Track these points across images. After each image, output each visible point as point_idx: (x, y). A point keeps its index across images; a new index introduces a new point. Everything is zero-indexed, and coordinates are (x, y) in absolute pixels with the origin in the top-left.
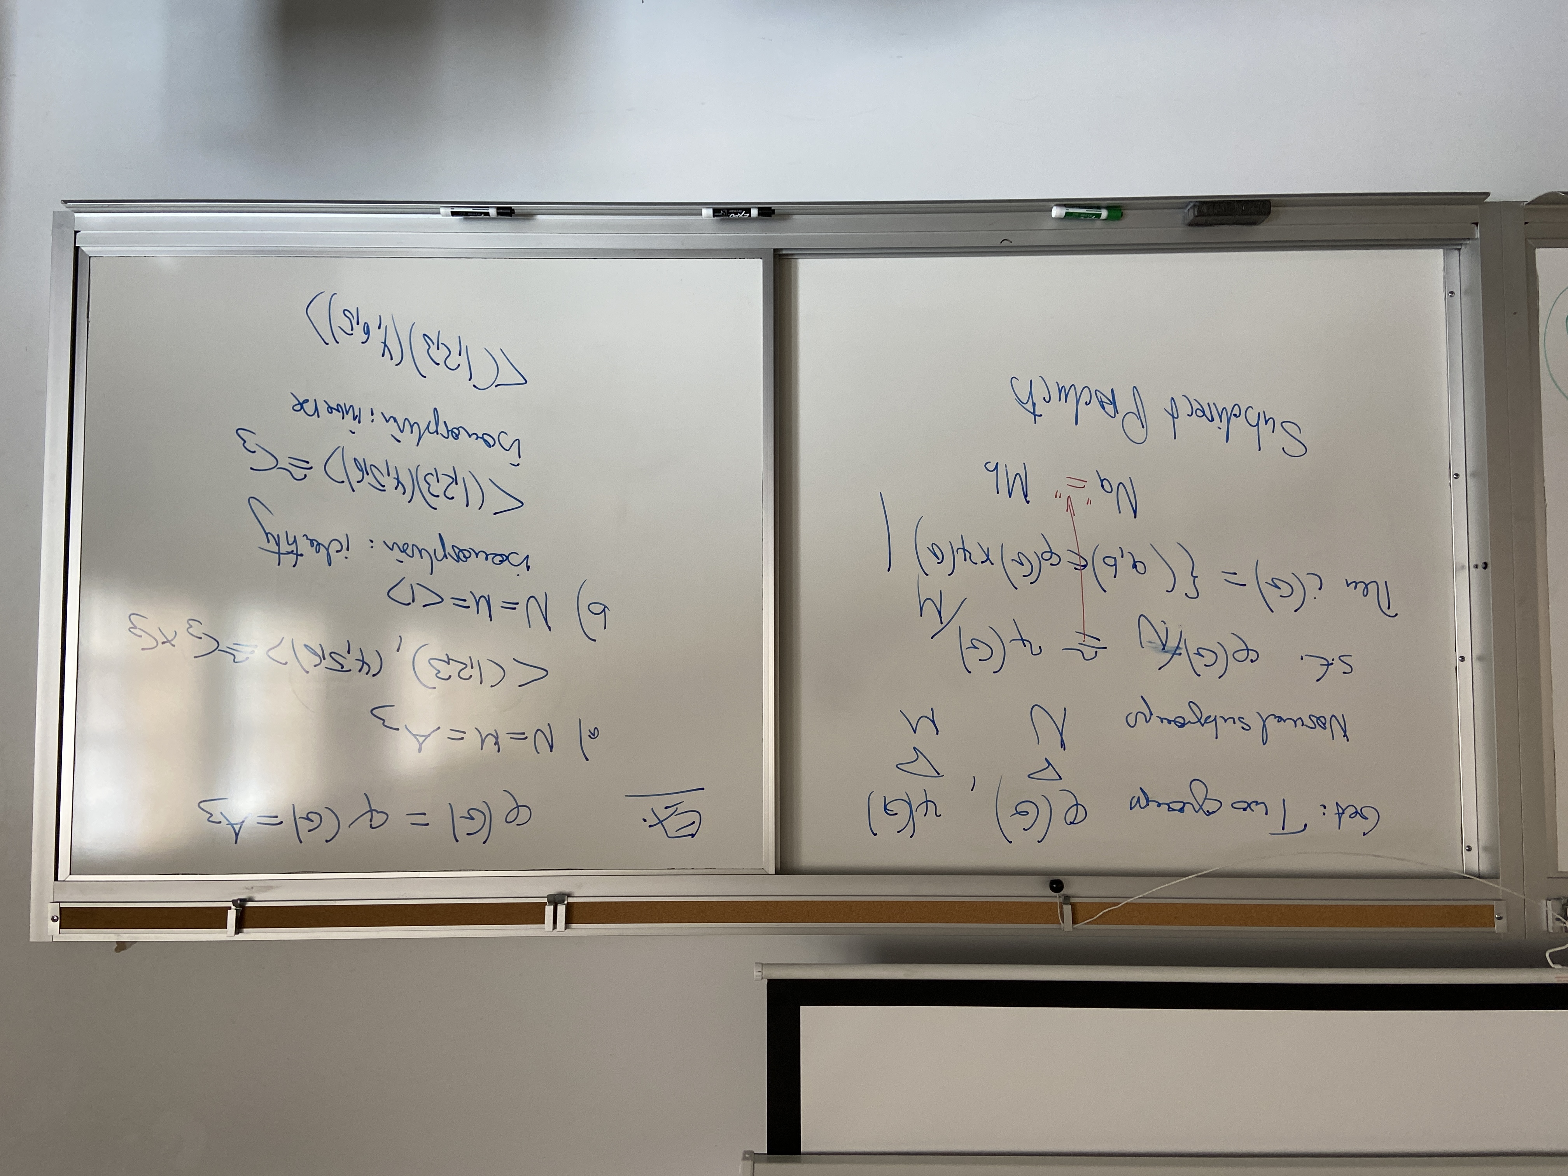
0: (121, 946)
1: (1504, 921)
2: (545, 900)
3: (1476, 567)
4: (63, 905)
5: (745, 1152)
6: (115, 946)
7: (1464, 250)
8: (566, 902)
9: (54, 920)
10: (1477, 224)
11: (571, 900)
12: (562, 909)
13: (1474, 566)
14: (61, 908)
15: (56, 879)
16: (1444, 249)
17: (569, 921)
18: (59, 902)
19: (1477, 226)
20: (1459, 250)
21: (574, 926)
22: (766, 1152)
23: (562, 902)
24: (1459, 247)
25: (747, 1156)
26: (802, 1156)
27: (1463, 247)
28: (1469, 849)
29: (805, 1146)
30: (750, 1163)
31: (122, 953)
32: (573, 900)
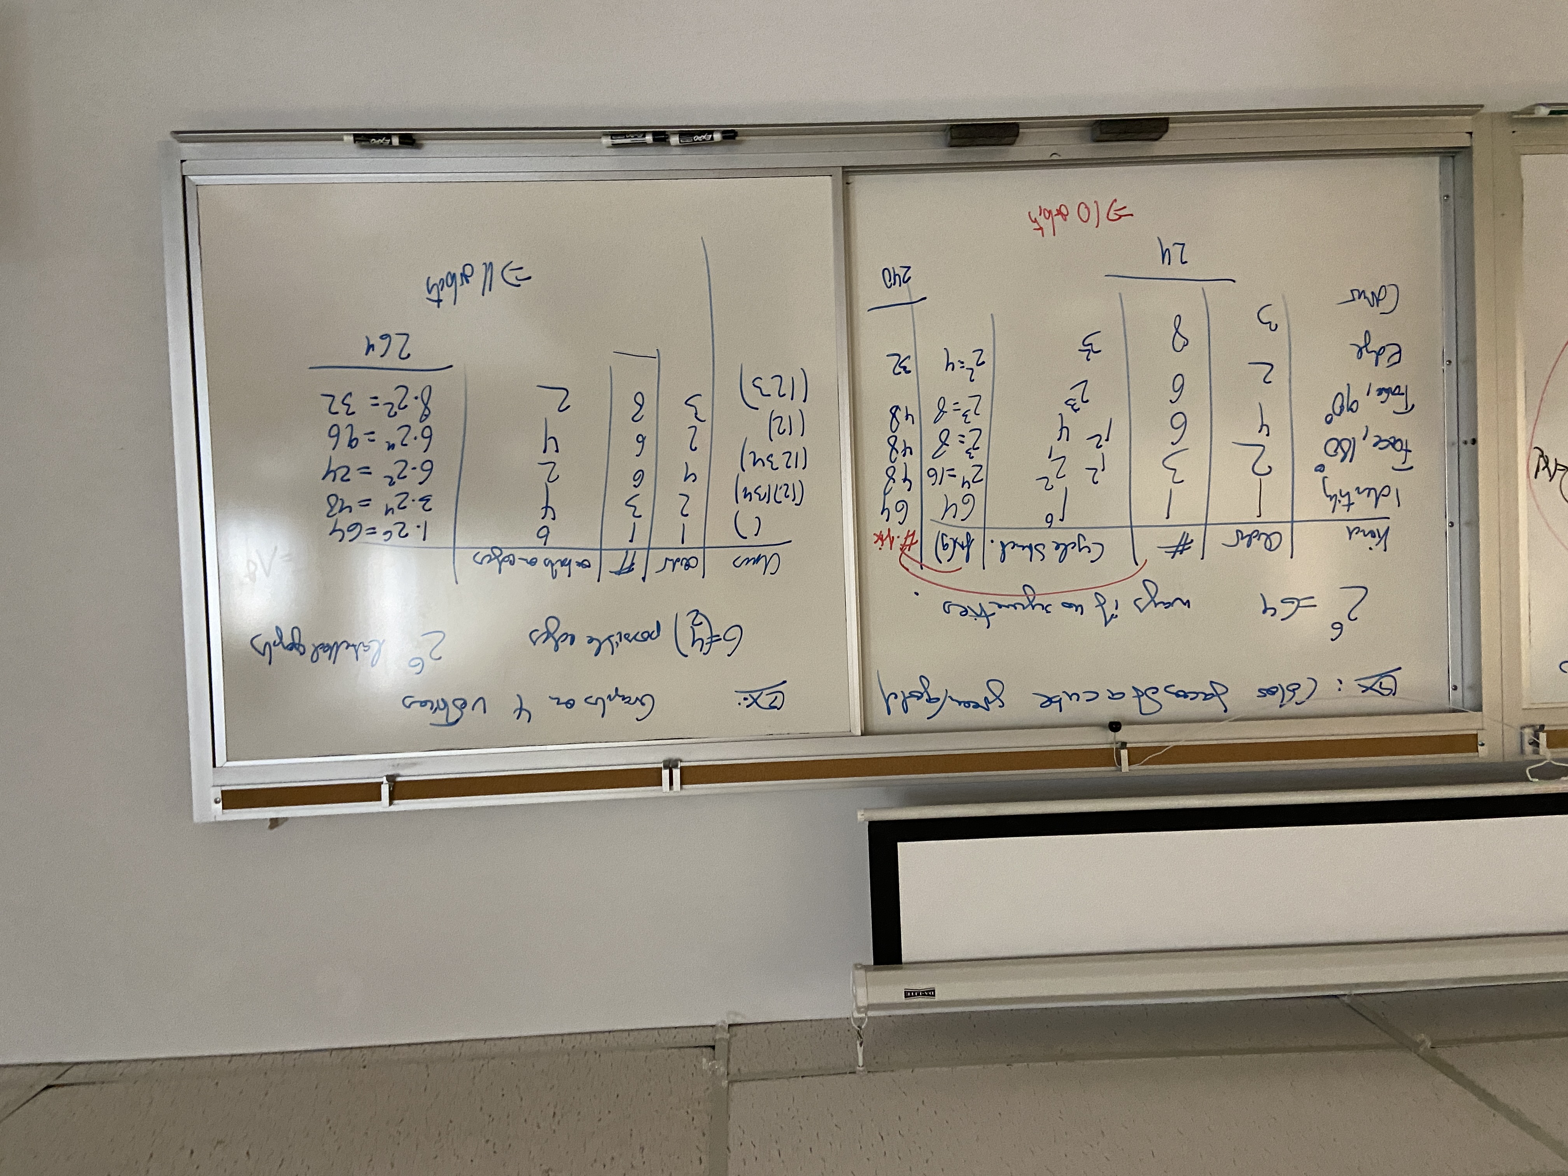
0: (275, 823)
1: (1486, 747)
2: (662, 765)
3: (1466, 443)
4: (224, 788)
5: (856, 965)
6: (269, 824)
7: (1456, 156)
8: (679, 766)
9: (216, 802)
11: (683, 764)
12: (677, 773)
13: (1461, 443)
14: (222, 792)
15: (214, 766)
16: (1439, 156)
17: (682, 783)
18: (221, 786)
20: (1452, 156)
21: (688, 786)
22: (874, 964)
23: (676, 767)
25: (858, 967)
26: (904, 965)
27: (1458, 154)
28: (1453, 688)
29: (905, 957)
30: (862, 972)
31: (275, 829)
32: (685, 764)
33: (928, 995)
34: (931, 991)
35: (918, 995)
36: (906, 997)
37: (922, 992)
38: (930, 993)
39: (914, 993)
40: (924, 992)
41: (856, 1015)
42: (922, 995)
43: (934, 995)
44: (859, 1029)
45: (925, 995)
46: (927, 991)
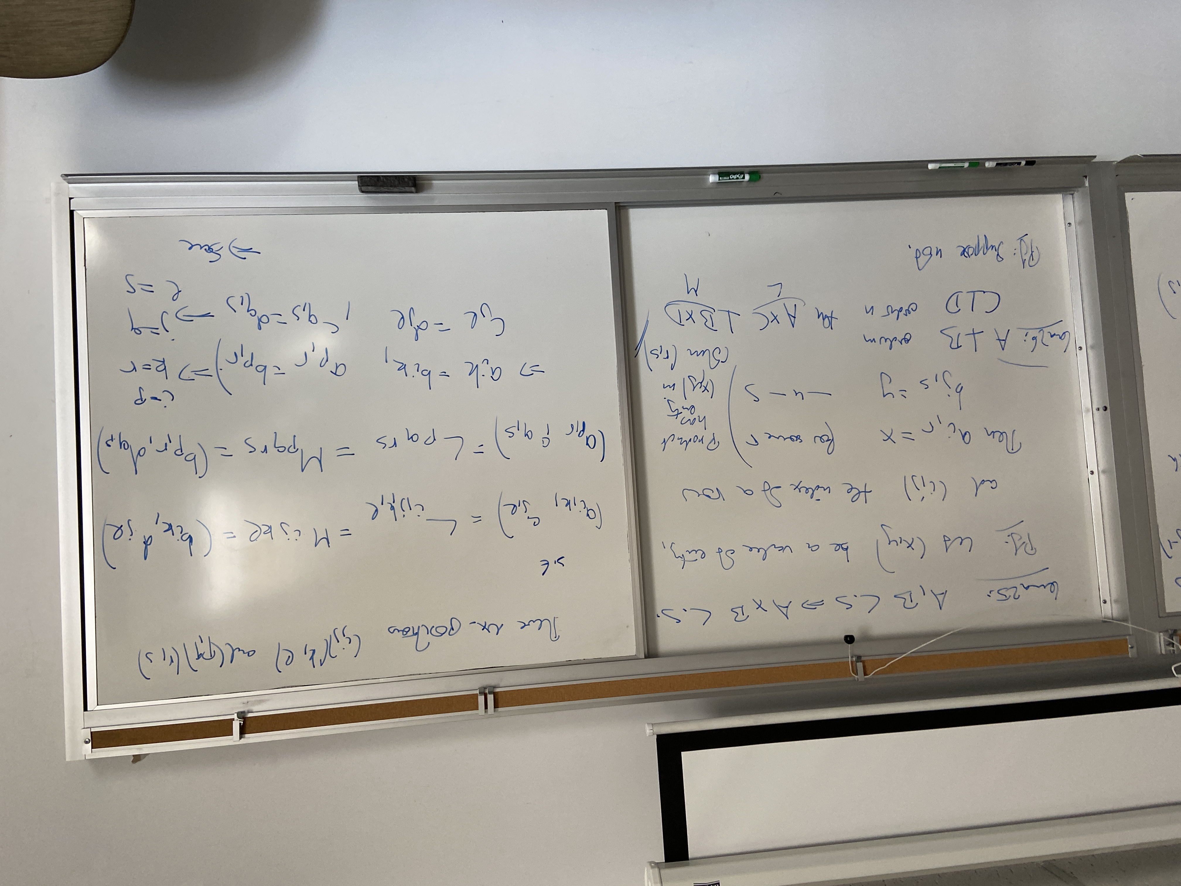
0: (137, 758)
1: (1135, 650)
2: (478, 692)
3: (1098, 409)
4: (93, 730)
6: (132, 758)
7: (1076, 194)
9: (86, 742)
10: (1086, 177)
11: (496, 690)
12: (490, 698)
13: (1096, 410)
14: (91, 733)
15: (85, 709)
16: (1063, 194)
17: (496, 706)
18: (91, 728)
19: (1086, 178)
20: (1072, 194)
21: (500, 709)
22: (664, 861)
24: (1073, 192)
25: (653, 865)
26: (691, 861)
27: (1076, 193)
28: (1105, 602)
29: (692, 853)
30: (657, 870)
31: (138, 763)
32: (498, 690)
34: (716, 884)
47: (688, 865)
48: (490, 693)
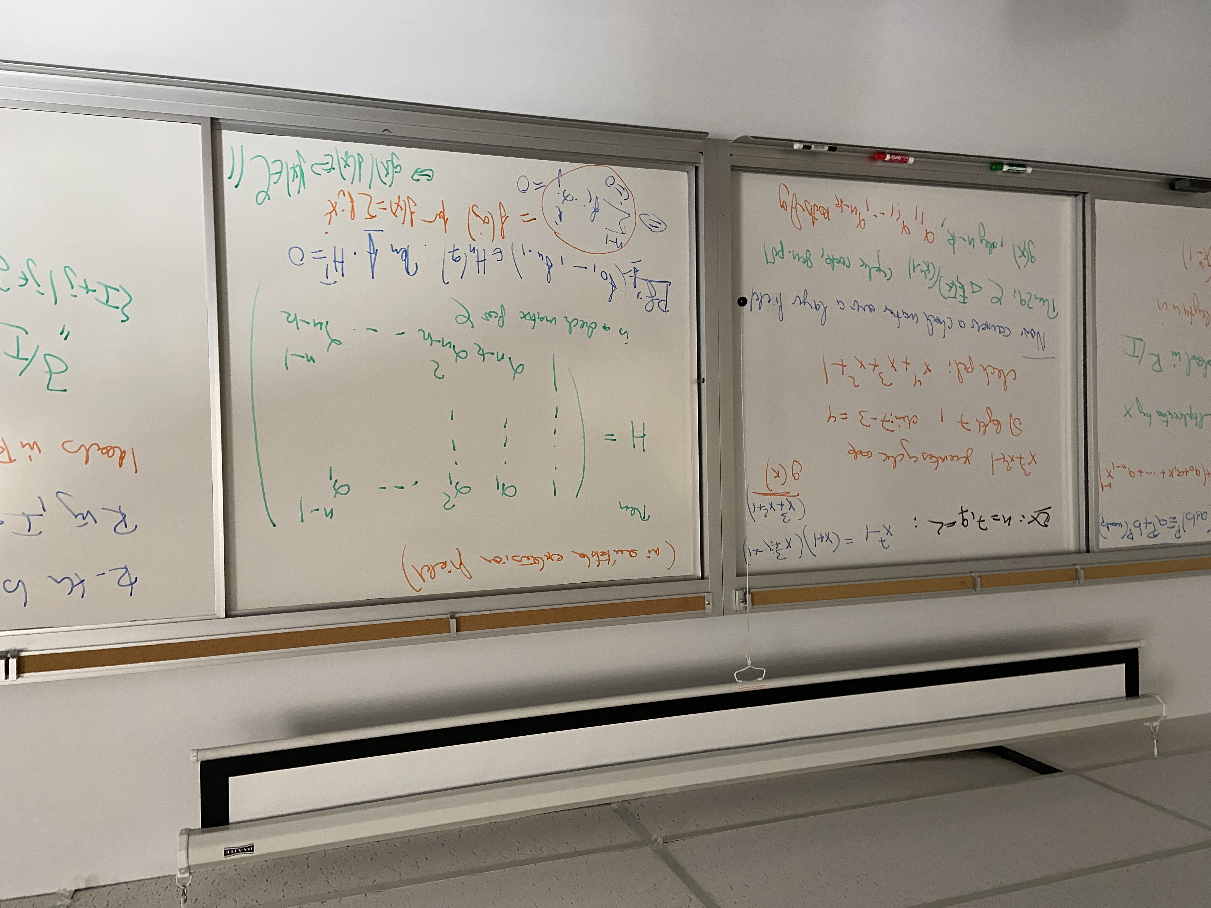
5: (181, 830)
8: (17, 656)
12: (13, 662)
17: (20, 671)
21: (25, 675)
22: (201, 827)
25: (184, 832)
26: (230, 826)
29: (233, 817)
30: (185, 837)
32: (23, 654)
33: (247, 851)
34: (250, 847)
35: (238, 852)
36: (226, 854)
37: (241, 849)
38: (249, 849)
39: (234, 850)
40: (243, 849)
41: (179, 876)
42: (241, 851)
43: (253, 851)
44: (183, 888)
45: (244, 851)
46: (246, 848)
47: (228, 829)
48: (13, 657)
